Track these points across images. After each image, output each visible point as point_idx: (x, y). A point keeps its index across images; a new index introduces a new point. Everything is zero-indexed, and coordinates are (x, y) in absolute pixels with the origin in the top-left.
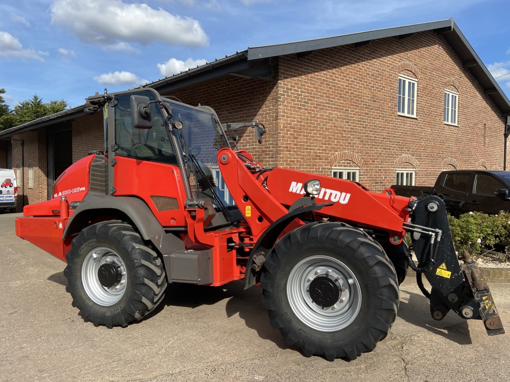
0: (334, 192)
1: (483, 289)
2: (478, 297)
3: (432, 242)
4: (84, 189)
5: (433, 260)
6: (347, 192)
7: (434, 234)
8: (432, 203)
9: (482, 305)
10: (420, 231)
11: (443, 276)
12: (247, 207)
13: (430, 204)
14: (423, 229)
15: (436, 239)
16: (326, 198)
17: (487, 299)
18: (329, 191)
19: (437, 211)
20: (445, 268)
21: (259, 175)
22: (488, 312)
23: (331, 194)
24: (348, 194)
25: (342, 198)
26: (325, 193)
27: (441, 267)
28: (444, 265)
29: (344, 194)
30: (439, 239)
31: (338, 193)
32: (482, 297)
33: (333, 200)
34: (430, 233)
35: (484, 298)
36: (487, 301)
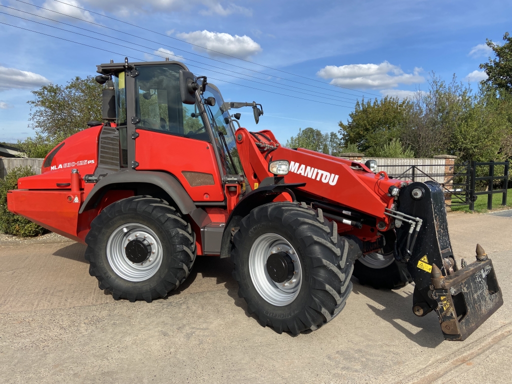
0: (325, 173)
1: (441, 287)
2: (436, 296)
3: (411, 231)
4: (93, 162)
5: (409, 251)
6: (336, 174)
7: (414, 223)
8: (417, 189)
9: (440, 306)
10: (402, 218)
11: (424, 269)
12: (255, 184)
13: (415, 190)
14: (405, 217)
15: (415, 228)
16: (318, 179)
17: (444, 300)
18: (320, 172)
19: (421, 198)
20: (426, 261)
21: (267, 155)
22: (446, 314)
23: (322, 175)
24: (336, 176)
25: (331, 179)
26: (317, 173)
27: (423, 259)
28: (425, 257)
29: (333, 175)
30: (418, 229)
31: (328, 174)
32: (440, 296)
33: (324, 181)
34: (410, 221)
35: (442, 298)
36: (445, 302)
